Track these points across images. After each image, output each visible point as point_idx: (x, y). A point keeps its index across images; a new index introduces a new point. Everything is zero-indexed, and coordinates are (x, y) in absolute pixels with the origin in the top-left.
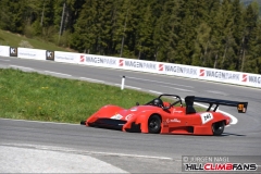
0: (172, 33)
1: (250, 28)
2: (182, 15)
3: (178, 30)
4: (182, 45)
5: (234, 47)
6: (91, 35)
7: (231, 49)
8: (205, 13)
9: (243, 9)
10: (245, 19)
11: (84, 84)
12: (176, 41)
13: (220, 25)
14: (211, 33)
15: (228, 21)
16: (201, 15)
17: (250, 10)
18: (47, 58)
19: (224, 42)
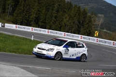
0: (53, 18)
1: (84, 18)
2: (58, 11)
3: (56, 17)
4: (57, 23)
5: (78, 25)
6: (21, 18)
7: (77, 26)
8: (67, 11)
9: (82, 10)
10: (83, 14)
11: (17, 37)
12: (55, 22)
13: (72, 16)
14: (69, 19)
15: (76, 15)
16: (65, 12)
17: (84, 11)
18: (2, 26)
19: (74, 23)
